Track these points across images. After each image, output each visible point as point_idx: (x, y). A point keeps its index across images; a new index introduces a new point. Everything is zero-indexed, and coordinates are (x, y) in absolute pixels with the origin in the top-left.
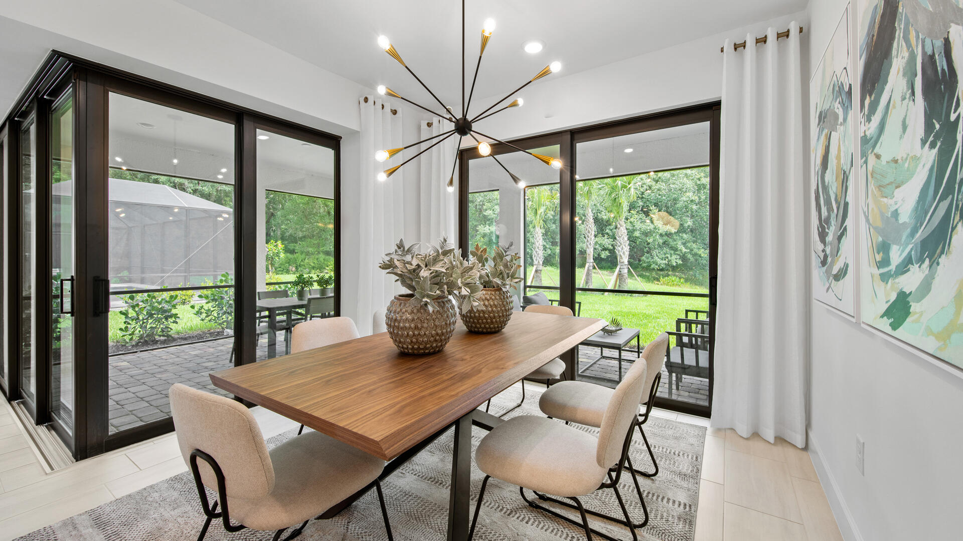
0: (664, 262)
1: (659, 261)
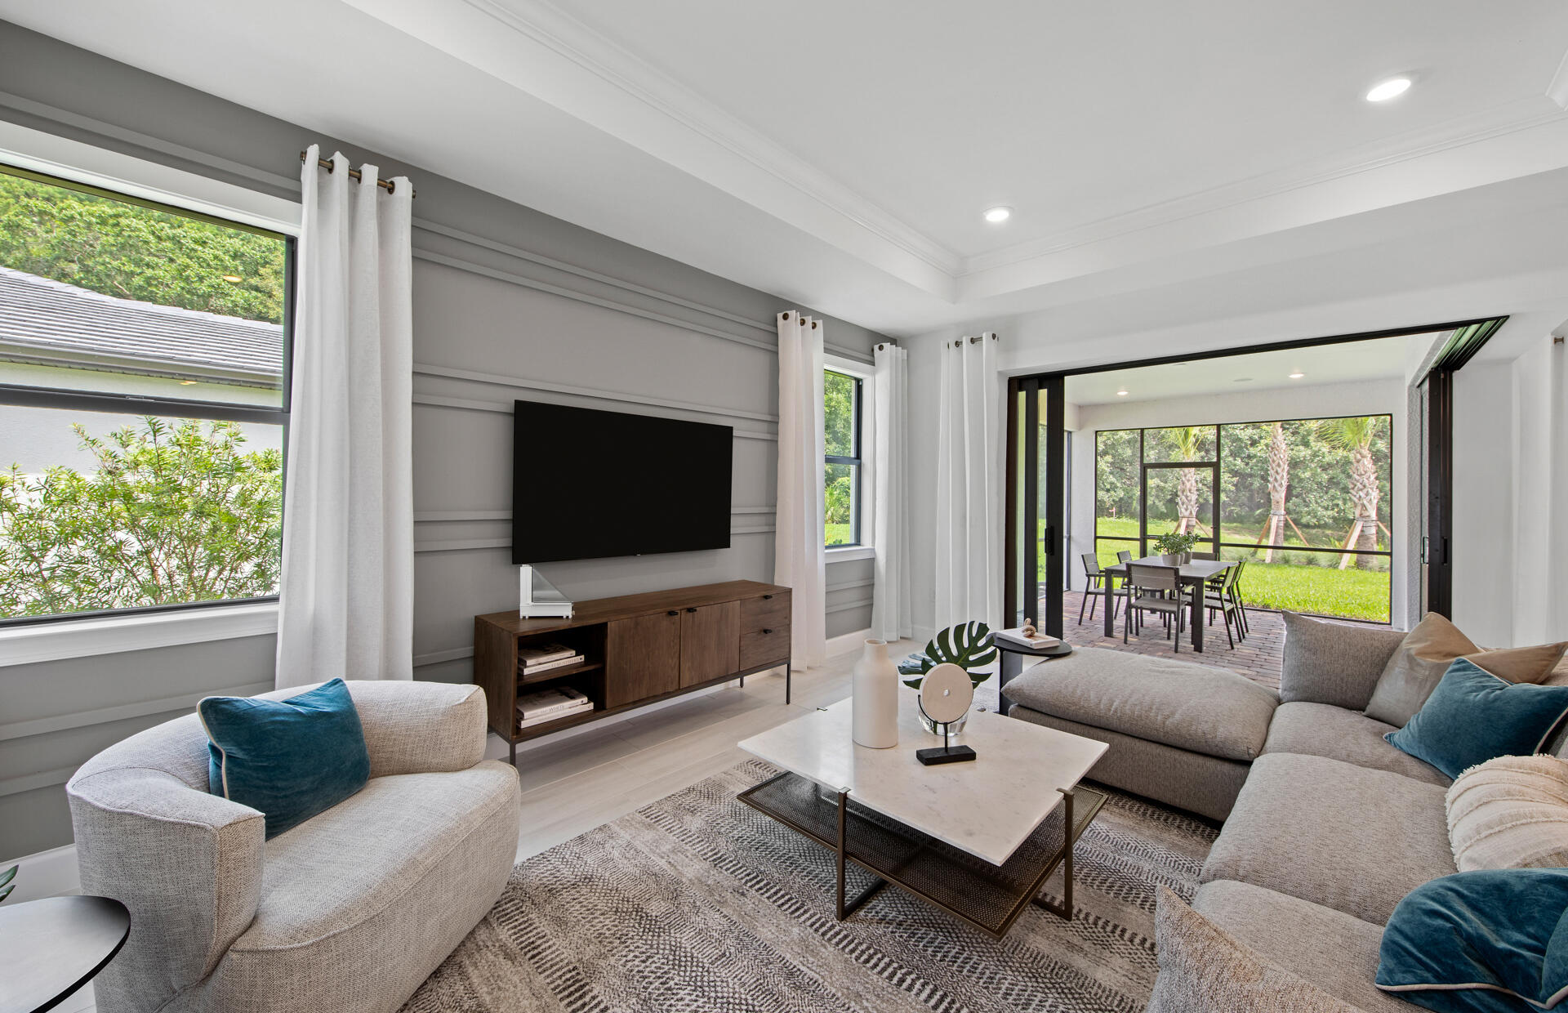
0: (1330, 513)
1: (1321, 512)
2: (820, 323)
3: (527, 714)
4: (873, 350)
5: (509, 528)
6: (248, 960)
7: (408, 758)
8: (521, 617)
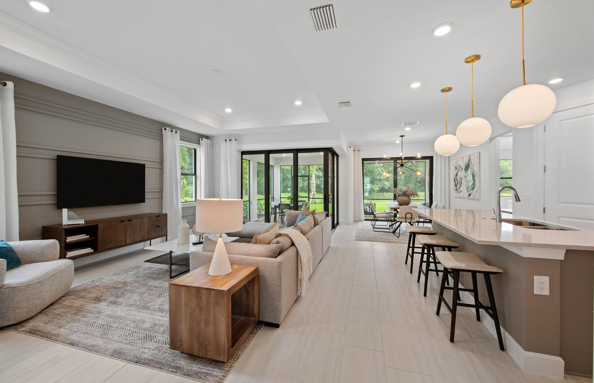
2: (178, 132)
3: (68, 253)
4: (199, 140)
5: (56, 197)
6: (7, 290)
7: (32, 259)
8: (63, 225)
